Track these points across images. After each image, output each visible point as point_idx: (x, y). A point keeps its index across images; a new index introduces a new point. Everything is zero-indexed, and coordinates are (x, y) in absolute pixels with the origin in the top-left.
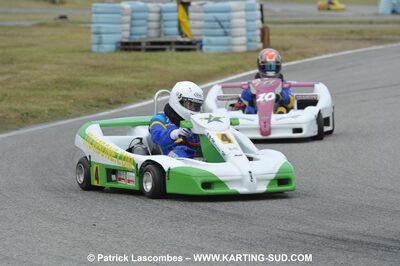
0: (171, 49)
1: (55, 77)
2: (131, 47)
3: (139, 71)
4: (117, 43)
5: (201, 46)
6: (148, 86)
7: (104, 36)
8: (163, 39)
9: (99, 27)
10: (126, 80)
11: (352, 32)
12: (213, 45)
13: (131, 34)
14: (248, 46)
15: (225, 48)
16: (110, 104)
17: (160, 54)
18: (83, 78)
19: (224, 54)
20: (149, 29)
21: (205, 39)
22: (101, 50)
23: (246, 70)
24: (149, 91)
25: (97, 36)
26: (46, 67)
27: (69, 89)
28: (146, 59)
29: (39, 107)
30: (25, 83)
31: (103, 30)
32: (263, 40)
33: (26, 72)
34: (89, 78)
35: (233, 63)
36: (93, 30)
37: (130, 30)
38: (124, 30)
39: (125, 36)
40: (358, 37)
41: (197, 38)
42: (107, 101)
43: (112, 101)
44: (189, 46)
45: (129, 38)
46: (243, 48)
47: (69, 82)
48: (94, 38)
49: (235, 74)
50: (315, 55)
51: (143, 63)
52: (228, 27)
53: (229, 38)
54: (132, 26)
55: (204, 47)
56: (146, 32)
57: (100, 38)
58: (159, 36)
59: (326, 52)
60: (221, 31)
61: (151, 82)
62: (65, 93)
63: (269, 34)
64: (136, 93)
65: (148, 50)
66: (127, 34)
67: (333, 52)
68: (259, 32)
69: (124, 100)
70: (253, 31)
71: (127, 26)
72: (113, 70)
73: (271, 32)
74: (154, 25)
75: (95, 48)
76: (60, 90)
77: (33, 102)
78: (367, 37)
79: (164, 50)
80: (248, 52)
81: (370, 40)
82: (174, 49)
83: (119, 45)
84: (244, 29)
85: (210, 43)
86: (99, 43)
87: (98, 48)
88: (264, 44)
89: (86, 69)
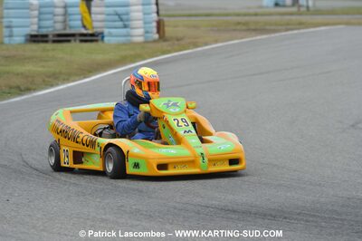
0: (75, 40)
2: (40, 39)
3: (46, 61)
4: (27, 35)
5: (103, 37)
6: (55, 74)
7: (14, 29)
8: (68, 31)
9: (11, 22)
10: (34, 69)
11: (239, 23)
12: (113, 36)
13: (39, 27)
14: (145, 37)
15: (124, 38)
16: (21, 91)
17: (65, 45)
19: (124, 44)
20: (55, 22)
21: (106, 31)
22: (12, 42)
23: (145, 59)
24: (56, 78)
25: (9, 29)
28: (53, 50)
31: (14, 24)
32: (158, 32)
35: (132, 53)
36: (5, 24)
37: (38, 24)
38: (32, 24)
39: (33, 29)
40: (244, 28)
41: (99, 30)
42: (18, 88)
43: (22, 88)
44: (92, 38)
45: (38, 31)
46: (141, 39)
48: (6, 32)
50: (206, 44)
51: (50, 54)
52: (127, 20)
53: (128, 30)
54: (40, 20)
55: (106, 39)
56: (53, 26)
57: (11, 31)
58: (65, 29)
59: (216, 42)
60: (120, 24)
61: (57, 70)
63: (164, 25)
64: (44, 81)
65: (54, 41)
66: (35, 27)
67: (222, 42)
68: (155, 24)
69: (34, 87)
70: (150, 23)
71: (36, 20)
72: (23, 60)
73: (166, 23)
74: (60, 18)
75: (6, 40)
78: (253, 27)
79: (69, 41)
80: (146, 42)
81: (255, 30)
82: (78, 41)
83: (28, 37)
84: (141, 22)
85: (110, 35)
86: (10, 36)
87: (9, 40)
88: (160, 35)
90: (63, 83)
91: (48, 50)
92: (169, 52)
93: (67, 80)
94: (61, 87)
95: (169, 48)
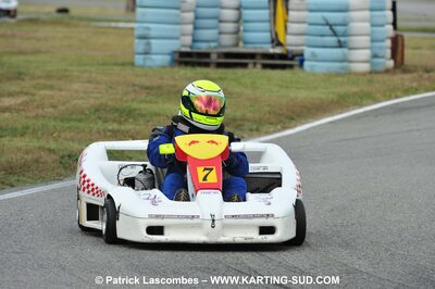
0: (255, 64)
1: (92, 101)
2: (194, 59)
4: (175, 52)
5: (302, 62)
6: (234, 120)
7: (153, 41)
8: (241, 49)
9: (149, 29)
12: (320, 59)
13: (194, 41)
14: (372, 64)
15: (337, 65)
17: (240, 71)
18: (135, 105)
19: (338, 74)
20: (220, 33)
21: (308, 51)
22: (149, 63)
23: (379, 101)
25: (144, 41)
26: (76, 86)
27: (120, 123)
30: (51, 110)
31: (153, 33)
32: (394, 56)
33: (48, 92)
34: (143, 106)
35: (355, 89)
36: (137, 33)
37: (193, 35)
38: (183, 35)
39: (185, 43)
41: (296, 49)
44: (284, 60)
45: (191, 47)
46: (365, 67)
47: (117, 110)
48: (139, 45)
49: (361, 106)
52: (344, 35)
53: (345, 50)
54: (195, 28)
55: (306, 64)
56: (215, 39)
57: (148, 44)
58: (237, 45)
60: (333, 40)
61: (239, 114)
62: (115, 126)
63: (403, 46)
65: (219, 65)
66: (188, 40)
68: (388, 43)
70: (383, 41)
71: (190, 28)
73: (406, 43)
74: (230, 27)
75: (139, 60)
76: (106, 121)
77: (72, 140)
79: (245, 66)
80: (371, 73)
82: (259, 66)
83: (177, 56)
84: (368, 38)
85: (315, 58)
86: (147, 53)
87: (144, 59)
88: (395, 62)
89: (135, 91)
92: (416, 91)
95: (414, 85)
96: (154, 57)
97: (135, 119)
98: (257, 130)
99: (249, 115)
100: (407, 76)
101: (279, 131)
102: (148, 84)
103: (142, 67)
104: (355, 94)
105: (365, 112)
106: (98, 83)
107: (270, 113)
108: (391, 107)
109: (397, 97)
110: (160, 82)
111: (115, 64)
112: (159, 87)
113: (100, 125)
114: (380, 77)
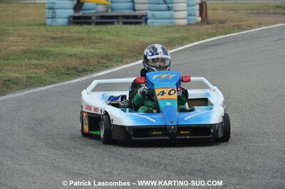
0: (118, 22)
1: (21, 47)
2: (82, 21)
4: (69, 17)
5: (146, 19)
6: (107, 56)
7: (57, 11)
8: (110, 13)
9: (54, 3)
10: (86, 50)
12: (158, 19)
14: (189, 20)
15: (168, 21)
16: (79, 72)
17: (109, 27)
18: (47, 49)
19: (168, 27)
21: (149, 14)
22: (55, 23)
23: (193, 42)
24: (109, 60)
25: (51, 11)
27: (39, 60)
28: (99, 32)
29: (18, 75)
31: (57, 6)
32: (201, 15)
35: (178, 35)
36: (47, 6)
41: (142, 13)
42: (76, 69)
43: (80, 70)
44: (135, 19)
46: (184, 22)
47: (37, 52)
48: (49, 13)
49: (183, 45)
50: (250, 27)
51: (97, 36)
52: (171, 3)
53: (172, 12)
55: (149, 21)
56: (95, 8)
57: (54, 12)
58: (107, 11)
59: (260, 25)
60: (164, 6)
61: (110, 52)
62: (36, 62)
63: (206, 9)
64: (99, 62)
65: (97, 24)
67: (267, 24)
68: (198, 7)
69: (91, 68)
73: (208, 6)
75: (49, 21)
76: (30, 59)
77: (10, 71)
79: (112, 23)
80: (189, 25)
82: (121, 23)
83: (71, 19)
84: (185, 4)
85: (154, 17)
86: (53, 18)
87: (52, 21)
88: (202, 18)
89: (47, 41)
90: (117, 65)
91: (94, 32)
92: (215, 35)
93: (121, 62)
94: (117, 69)
95: (214, 31)
96: (57, 20)
97: (48, 57)
98: (121, 61)
99: (116, 53)
100: (209, 26)
101: (134, 61)
102: (55, 36)
103: (51, 26)
104: (178, 38)
105: (185, 48)
106: (25, 36)
107: (128, 51)
108: (200, 45)
109: (204, 39)
110: (62, 34)
111: (35, 25)
112: (61, 38)
113: (27, 61)
114: (194, 28)
